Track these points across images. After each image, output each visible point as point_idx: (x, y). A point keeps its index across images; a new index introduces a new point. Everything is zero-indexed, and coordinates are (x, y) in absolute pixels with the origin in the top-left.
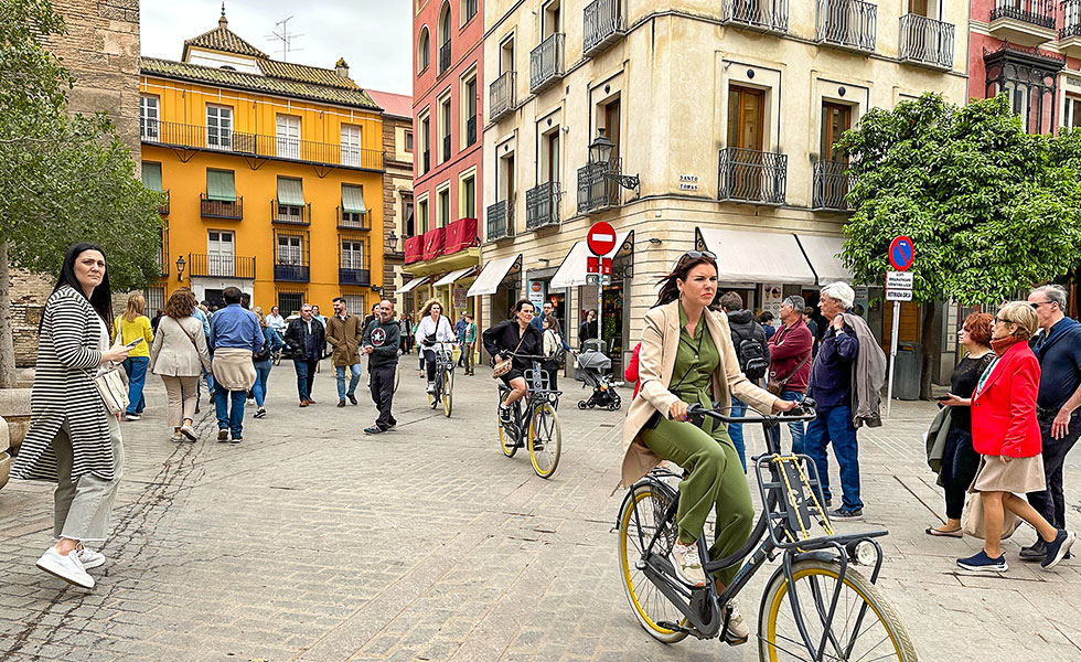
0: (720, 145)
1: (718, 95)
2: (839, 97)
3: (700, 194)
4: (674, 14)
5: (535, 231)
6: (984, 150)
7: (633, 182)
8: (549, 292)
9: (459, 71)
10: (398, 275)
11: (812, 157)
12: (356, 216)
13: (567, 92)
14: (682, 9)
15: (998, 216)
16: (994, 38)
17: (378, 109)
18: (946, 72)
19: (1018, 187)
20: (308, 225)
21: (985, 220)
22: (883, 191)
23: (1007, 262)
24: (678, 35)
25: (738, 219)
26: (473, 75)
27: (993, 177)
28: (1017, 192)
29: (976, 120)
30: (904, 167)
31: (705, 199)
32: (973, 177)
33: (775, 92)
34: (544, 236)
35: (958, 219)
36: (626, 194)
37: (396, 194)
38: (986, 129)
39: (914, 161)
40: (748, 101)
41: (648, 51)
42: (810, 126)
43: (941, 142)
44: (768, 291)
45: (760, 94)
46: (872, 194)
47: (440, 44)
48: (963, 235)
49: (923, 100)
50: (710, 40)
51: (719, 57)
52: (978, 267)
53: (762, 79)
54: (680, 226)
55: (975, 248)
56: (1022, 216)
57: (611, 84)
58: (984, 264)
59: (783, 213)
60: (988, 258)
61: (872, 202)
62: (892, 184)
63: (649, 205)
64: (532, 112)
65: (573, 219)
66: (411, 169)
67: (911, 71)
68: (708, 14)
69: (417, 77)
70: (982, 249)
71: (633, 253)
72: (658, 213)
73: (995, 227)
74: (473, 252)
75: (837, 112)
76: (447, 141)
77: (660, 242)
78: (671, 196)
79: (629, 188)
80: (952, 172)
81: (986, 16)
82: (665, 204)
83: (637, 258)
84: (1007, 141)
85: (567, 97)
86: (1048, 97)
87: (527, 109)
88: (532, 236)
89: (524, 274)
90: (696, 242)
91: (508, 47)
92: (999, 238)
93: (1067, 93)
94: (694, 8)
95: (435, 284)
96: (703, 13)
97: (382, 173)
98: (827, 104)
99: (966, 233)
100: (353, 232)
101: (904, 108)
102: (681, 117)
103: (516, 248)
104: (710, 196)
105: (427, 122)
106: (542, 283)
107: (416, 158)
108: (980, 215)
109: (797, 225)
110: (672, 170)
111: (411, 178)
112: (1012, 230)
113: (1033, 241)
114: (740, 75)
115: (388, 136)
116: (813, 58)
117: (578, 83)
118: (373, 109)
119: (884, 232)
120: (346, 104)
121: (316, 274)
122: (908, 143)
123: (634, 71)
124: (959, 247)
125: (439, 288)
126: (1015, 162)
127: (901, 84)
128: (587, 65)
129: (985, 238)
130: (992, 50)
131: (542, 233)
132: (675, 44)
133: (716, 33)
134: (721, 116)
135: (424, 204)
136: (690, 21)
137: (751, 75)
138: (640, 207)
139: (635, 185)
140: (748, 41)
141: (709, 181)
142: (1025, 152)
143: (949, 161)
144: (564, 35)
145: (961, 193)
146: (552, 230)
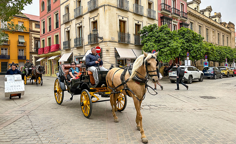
0: (118, 32)
1: (117, 22)
2: (138, 23)
3: (115, 41)
4: (108, 5)
5: (76, 47)
6: (165, 34)
7: (101, 38)
8: (80, 61)
9: (53, 12)
10: (33, 57)
11: (134, 34)
12: (22, 43)
13: (84, 18)
14: (110, 4)
15: (168, 46)
16: (162, 14)
17: (28, 18)
18: (155, 19)
19: (170, 41)
20: (9, 45)
21: (166, 47)
22: (148, 41)
23: (170, 54)
24: (109, 10)
25: (122, 46)
26: (57, 13)
27: (167, 39)
28: (171, 42)
29: (163, 29)
30: (151, 37)
31: (116, 42)
32: (164, 39)
33: (127, 22)
34: (79, 49)
35: (161, 46)
36: (100, 40)
37: (33, 38)
38: (165, 31)
39: (153, 36)
40: (122, 23)
41: (103, 12)
42: (133, 29)
43: (157, 33)
44: (128, 60)
45: (124, 22)
46: (146, 42)
47: (47, 5)
48: (162, 50)
49: (154, 25)
50: (115, 11)
51: (117, 14)
52: (165, 55)
53: (125, 19)
54: (112, 47)
55: (165, 52)
56: (172, 46)
57: (95, 18)
58: (166, 55)
59: (130, 45)
60: (167, 54)
61: (147, 43)
62: (150, 40)
63: (105, 43)
64: (74, 22)
65: (87, 45)
66: (40, 33)
67: (149, 19)
68: (115, 6)
69: (41, 12)
70: (166, 52)
71: (102, 53)
72: (107, 45)
73: (168, 48)
74: (59, 52)
75: (138, 26)
76: (50, 27)
77: (108, 50)
78: (110, 41)
79: (101, 39)
80: (160, 38)
81: (160, 10)
82: (109, 43)
83: (103, 53)
84: (168, 33)
85: (84, 20)
86: (170, 24)
87: (73, 21)
88: (76, 49)
89: (74, 57)
90: (115, 51)
91: (67, 8)
92: (169, 50)
93: (173, 24)
94: (112, 4)
95: (47, 59)
96: (114, 6)
97: (29, 33)
98: (136, 25)
99: (163, 49)
100: (21, 47)
101: (150, 26)
102: (111, 26)
103: (71, 51)
104: (117, 41)
105: (44, 22)
106: (78, 59)
107: (41, 30)
108: (165, 46)
109: (132, 47)
110: (110, 36)
111: (39, 35)
112: (171, 49)
113: (174, 50)
114: (121, 18)
115: (31, 25)
116: (133, 16)
117: (87, 17)
118: (27, 18)
119: (150, 49)
120: (20, 17)
121: (11, 57)
122: (152, 32)
123: (100, 16)
124: (162, 52)
125: (48, 60)
126: (170, 36)
127: (148, 21)
128: (88, 14)
129: (166, 50)
130: (162, 16)
131: (78, 48)
132: (109, 11)
133: (116, 9)
134: (118, 26)
135: (43, 41)
136: (111, 7)
137: (123, 18)
138: (104, 43)
139: (102, 39)
140: (122, 12)
141: (116, 39)
142: (171, 35)
143: (159, 36)
144: (82, 7)
145: (162, 42)
146: (81, 47)
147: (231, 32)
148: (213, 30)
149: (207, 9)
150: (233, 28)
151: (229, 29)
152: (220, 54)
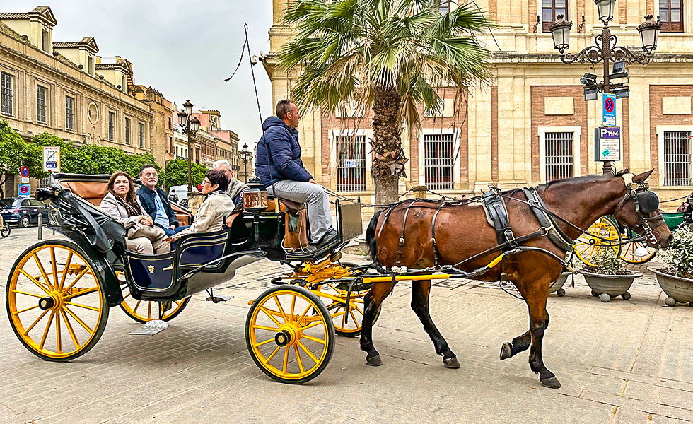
147: (152, 112)
148: (92, 103)
149: (82, 43)
150: (158, 103)
151: (147, 105)
152: (82, 166)
